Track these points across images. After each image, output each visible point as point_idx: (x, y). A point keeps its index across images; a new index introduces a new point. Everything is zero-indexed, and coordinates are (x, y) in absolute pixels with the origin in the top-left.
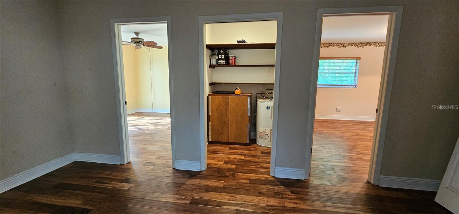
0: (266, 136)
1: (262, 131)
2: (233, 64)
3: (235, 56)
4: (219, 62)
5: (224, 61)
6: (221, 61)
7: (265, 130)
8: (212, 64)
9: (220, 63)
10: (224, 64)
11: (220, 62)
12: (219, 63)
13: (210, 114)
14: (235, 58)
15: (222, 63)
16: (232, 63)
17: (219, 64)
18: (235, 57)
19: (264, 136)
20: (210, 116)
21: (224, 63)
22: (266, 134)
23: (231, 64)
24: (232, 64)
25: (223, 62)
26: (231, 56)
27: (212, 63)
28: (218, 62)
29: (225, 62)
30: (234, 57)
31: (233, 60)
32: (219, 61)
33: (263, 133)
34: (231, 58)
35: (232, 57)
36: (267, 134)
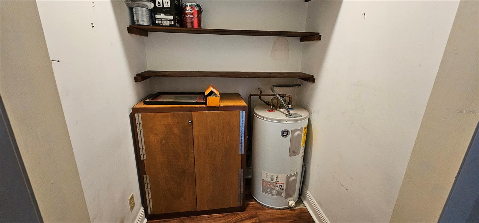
0: (278, 189)
1: (269, 180)
2: (196, 26)
3: (198, 6)
4: (158, 19)
5: (171, 17)
6: (163, 16)
7: (276, 178)
8: (136, 24)
9: (160, 22)
10: (171, 25)
11: (161, 19)
12: (157, 22)
13: (143, 157)
14: (199, 12)
15: (167, 23)
16: (193, 24)
17: (159, 25)
18: (200, 9)
19: (274, 189)
20: (145, 162)
21: (173, 23)
22: (279, 185)
23: (189, 26)
24: (193, 26)
25: (170, 20)
26: (188, 4)
27: (138, 21)
28: (156, 19)
29: (174, 20)
30: (196, 9)
31: (195, 16)
32: (157, 17)
33: (270, 182)
34: (188, 10)
35: (191, 6)
36: (281, 186)
